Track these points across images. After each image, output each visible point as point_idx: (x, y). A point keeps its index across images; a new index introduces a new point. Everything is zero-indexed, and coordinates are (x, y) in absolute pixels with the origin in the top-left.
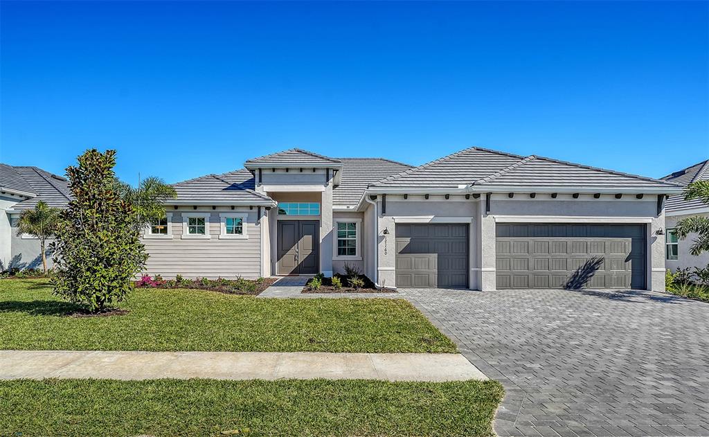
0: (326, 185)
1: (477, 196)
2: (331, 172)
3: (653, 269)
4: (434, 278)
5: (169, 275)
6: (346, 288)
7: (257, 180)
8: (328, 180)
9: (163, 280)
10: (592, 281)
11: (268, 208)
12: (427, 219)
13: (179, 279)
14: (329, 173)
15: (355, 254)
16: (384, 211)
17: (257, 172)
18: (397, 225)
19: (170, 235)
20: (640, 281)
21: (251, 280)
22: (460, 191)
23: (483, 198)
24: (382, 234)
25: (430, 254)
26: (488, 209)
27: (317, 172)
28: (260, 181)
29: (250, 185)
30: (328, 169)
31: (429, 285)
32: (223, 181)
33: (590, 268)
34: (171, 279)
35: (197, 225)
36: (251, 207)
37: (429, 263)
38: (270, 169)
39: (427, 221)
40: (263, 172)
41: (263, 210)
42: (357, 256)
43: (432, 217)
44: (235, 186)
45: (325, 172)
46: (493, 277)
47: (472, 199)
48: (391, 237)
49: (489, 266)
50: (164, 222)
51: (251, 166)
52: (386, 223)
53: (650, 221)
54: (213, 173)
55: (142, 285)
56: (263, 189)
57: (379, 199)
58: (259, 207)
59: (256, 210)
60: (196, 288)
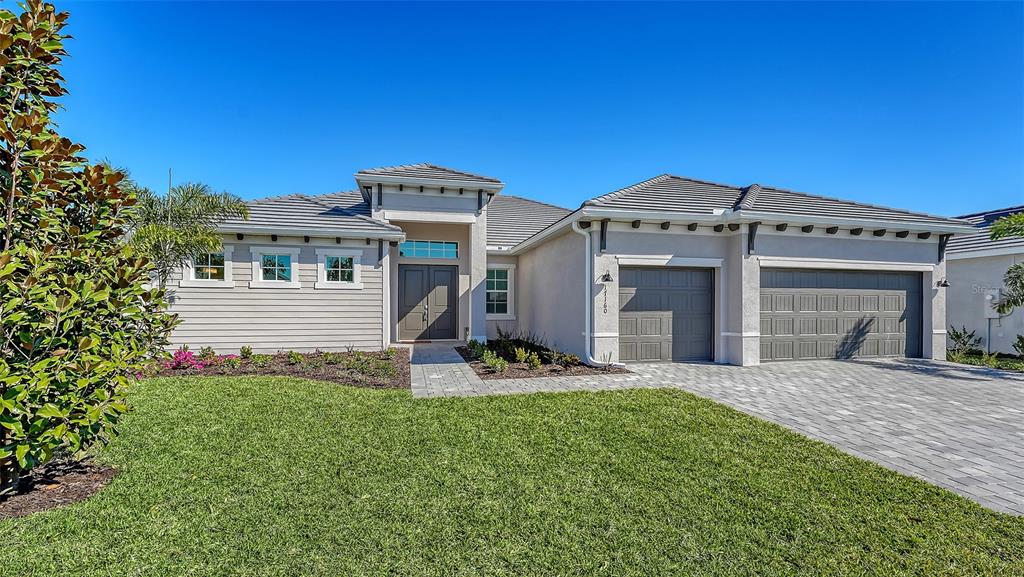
0: (478, 214)
1: (734, 227)
2: (485, 196)
3: (935, 331)
4: (667, 349)
5: (227, 344)
6: (548, 367)
7: (374, 201)
8: (480, 207)
9: (217, 353)
10: (865, 347)
11: (393, 244)
12: (662, 260)
13: (246, 354)
14: (481, 198)
15: (506, 312)
16: (603, 246)
17: (375, 190)
18: (622, 268)
19: (229, 280)
20: (916, 347)
21: (367, 350)
22: (714, 219)
23: (744, 230)
24: (599, 282)
25: (662, 313)
26: (750, 246)
27: (466, 195)
28: (380, 203)
29: (365, 208)
30: (480, 192)
31: (661, 359)
32: (316, 203)
33: (860, 330)
34: (230, 352)
35: (274, 269)
36: (368, 241)
37: (660, 325)
38: (396, 187)
39: (664, 263)
40: (385, 191)
41: (386, 247)
42: (510, 314)
43: (670, 257)
44: (337, 211)
45: (475, 196)
46: (756, 345)
47: (726, 232)
48: (613, 287)
49: (751, 330)
50: (218, 262)
51: (365, 178)
52: (606, 264)
53: (932, 269)
54: (300, 193)
55: (174, 368)
56: (384, 215)
57: (596, 227)
58: (381, 241)
59: (374, 246)
60: (282, 373)
